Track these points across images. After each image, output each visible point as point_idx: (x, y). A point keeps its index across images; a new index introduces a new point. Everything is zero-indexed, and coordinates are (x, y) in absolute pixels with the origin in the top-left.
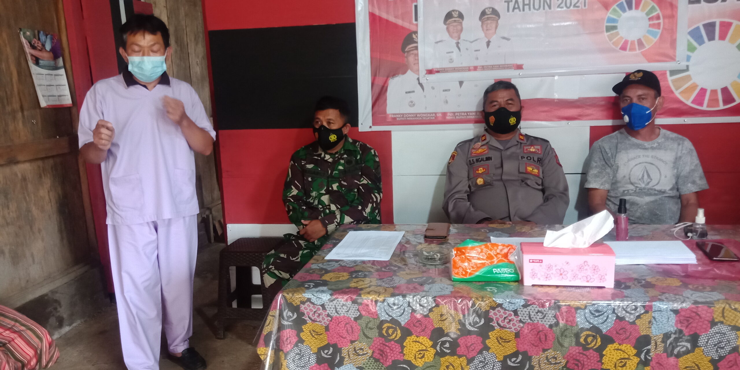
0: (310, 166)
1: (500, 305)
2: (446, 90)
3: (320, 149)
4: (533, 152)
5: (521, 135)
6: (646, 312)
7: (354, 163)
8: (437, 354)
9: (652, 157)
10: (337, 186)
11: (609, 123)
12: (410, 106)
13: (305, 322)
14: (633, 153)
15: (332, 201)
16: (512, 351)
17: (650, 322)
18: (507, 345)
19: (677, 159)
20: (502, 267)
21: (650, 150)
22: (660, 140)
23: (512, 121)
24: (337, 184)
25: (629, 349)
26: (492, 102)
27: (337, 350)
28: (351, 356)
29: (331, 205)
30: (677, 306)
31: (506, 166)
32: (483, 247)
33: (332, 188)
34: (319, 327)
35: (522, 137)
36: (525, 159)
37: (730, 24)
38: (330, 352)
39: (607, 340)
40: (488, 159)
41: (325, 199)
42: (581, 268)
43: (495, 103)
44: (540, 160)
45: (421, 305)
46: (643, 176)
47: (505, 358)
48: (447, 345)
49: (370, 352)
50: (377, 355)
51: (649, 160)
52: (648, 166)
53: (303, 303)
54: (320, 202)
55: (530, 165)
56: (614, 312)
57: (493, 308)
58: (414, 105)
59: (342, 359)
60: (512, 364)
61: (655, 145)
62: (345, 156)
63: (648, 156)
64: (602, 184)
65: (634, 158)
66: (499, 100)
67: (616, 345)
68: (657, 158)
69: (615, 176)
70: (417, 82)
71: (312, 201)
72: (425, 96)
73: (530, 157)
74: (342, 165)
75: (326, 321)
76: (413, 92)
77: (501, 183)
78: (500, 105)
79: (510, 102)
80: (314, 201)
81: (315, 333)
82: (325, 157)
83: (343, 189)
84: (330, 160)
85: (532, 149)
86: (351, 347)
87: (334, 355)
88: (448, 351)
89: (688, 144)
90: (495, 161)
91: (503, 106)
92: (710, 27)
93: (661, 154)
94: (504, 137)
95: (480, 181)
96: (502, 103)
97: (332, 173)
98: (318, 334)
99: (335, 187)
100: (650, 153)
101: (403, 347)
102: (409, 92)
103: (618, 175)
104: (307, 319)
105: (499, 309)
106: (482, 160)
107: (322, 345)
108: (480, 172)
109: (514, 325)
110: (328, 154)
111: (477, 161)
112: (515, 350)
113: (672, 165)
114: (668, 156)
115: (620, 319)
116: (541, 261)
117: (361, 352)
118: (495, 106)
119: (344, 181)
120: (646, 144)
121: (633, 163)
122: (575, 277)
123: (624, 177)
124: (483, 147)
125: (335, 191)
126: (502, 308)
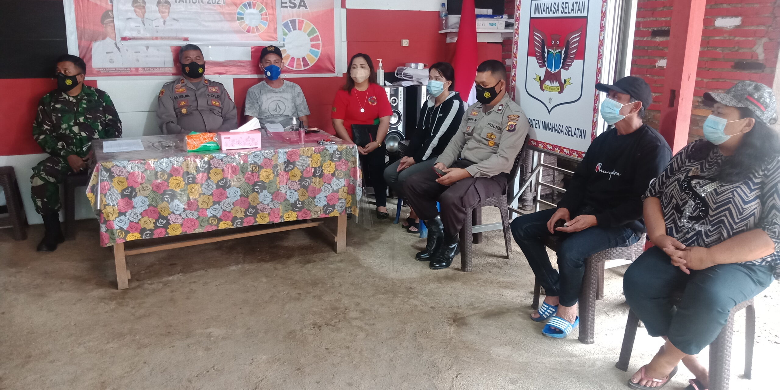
0: (58, 106)
1: (215, 157)
2: (137, 52)
3: (63, 94)
4: (214, 92)
5: (206, 80)
6: (275, 154)
7: (93, 101)
8: (186, 184)
9: (280, 97)
10: (83, 119)
11: (255, 76)
12: (110, 62)
13: (114, 177)
14: (269, 95)
15: (81, 129)
16: (221, 178)
17: (277, 158)
18: (218, 176)
19: (293, 98)
20: (211, 143)
21: (279, 93)
22: (284, 87)
23: (200, 70)
24: (83, 118)
25: (270, 170)
26: (186, 57)
27: (133, 189)
28: (141, 191)
29: (81, 133)
30: (287, 150)
31: (200, 101)
32: (201, 135)
33: (79, 120)
34: (122, 179)
35: (206, 82)
36: (210, 96)
37: (303, 21)
38: (129, 191)
39: (261, 167)
40: (187, 96)
41: (76, 129)
42: (247, 140)
43: (188, 58)
44: (218, 97)
45: (177, 161)
46: (276, 108)
47: (218, 182)
48: (191, 179)
49: (151, 188)
50: (155, 189)
51: (279, 99)
52: (279, 103)
53: (113, 167)
54: (72, 131)
55: (214, 100)
56: (263, 155)
57: (212, 159)
58: (113, 62)
59: (136, 193)
60: (221, 184)
61: (282, 90)
62: (85, 97)
63: (278, 97)
64: (252, 114)
65: (271, 98)
66: (191, 57)
67: (264, 170)
68: (283, 97)
69: (260, 108)
70: (115, 46)
71: (64, 132)
72: (121, 56)
73: (213, 95)
74: (85, 104)
75: (126, 175)
76: (112, 52)
77: (197, 112)
78: (192, 60)
79: (198, 58)
80: (66, 131)
81: (120, 182)
82: (69, 99)
83: (89, 120)
84: (74, 101)
85: (214, 90)
86: (141, 187)
87: (132, 192)
88: (191, 182)
89: (298, 89)
90: (192, 98)
91: (194, 61)
92: (293, 22)
93: (285, 95)
94: (196, 81)
95: (184, 111)
96: (193, 59)
97: (77, 109)
98: (121, 182)
99: (81, 119)
100: (279, 95)
101: (168, 183)
102: (109, 53)
103: (262, 108)
104: (115, 175)
105: (215, 159)
106: (183, 96)
107: (124, 188)
108: (182, 104)
109: (221, 166)
110: (70, 97)
111: (180, 97)
112: (222, 177)
113: (291, 101)
114: (289, 96)
115: (265, 158)
116: (229, 138)
117: (146, 189)
118: (188, 60)
119: (89, 115)
120: (277, 90)
121: (270, 101)
122: (245, 144)
123: (266, 109)
124: (183, 88)
125: (82, 123)
126: (216, 159)
